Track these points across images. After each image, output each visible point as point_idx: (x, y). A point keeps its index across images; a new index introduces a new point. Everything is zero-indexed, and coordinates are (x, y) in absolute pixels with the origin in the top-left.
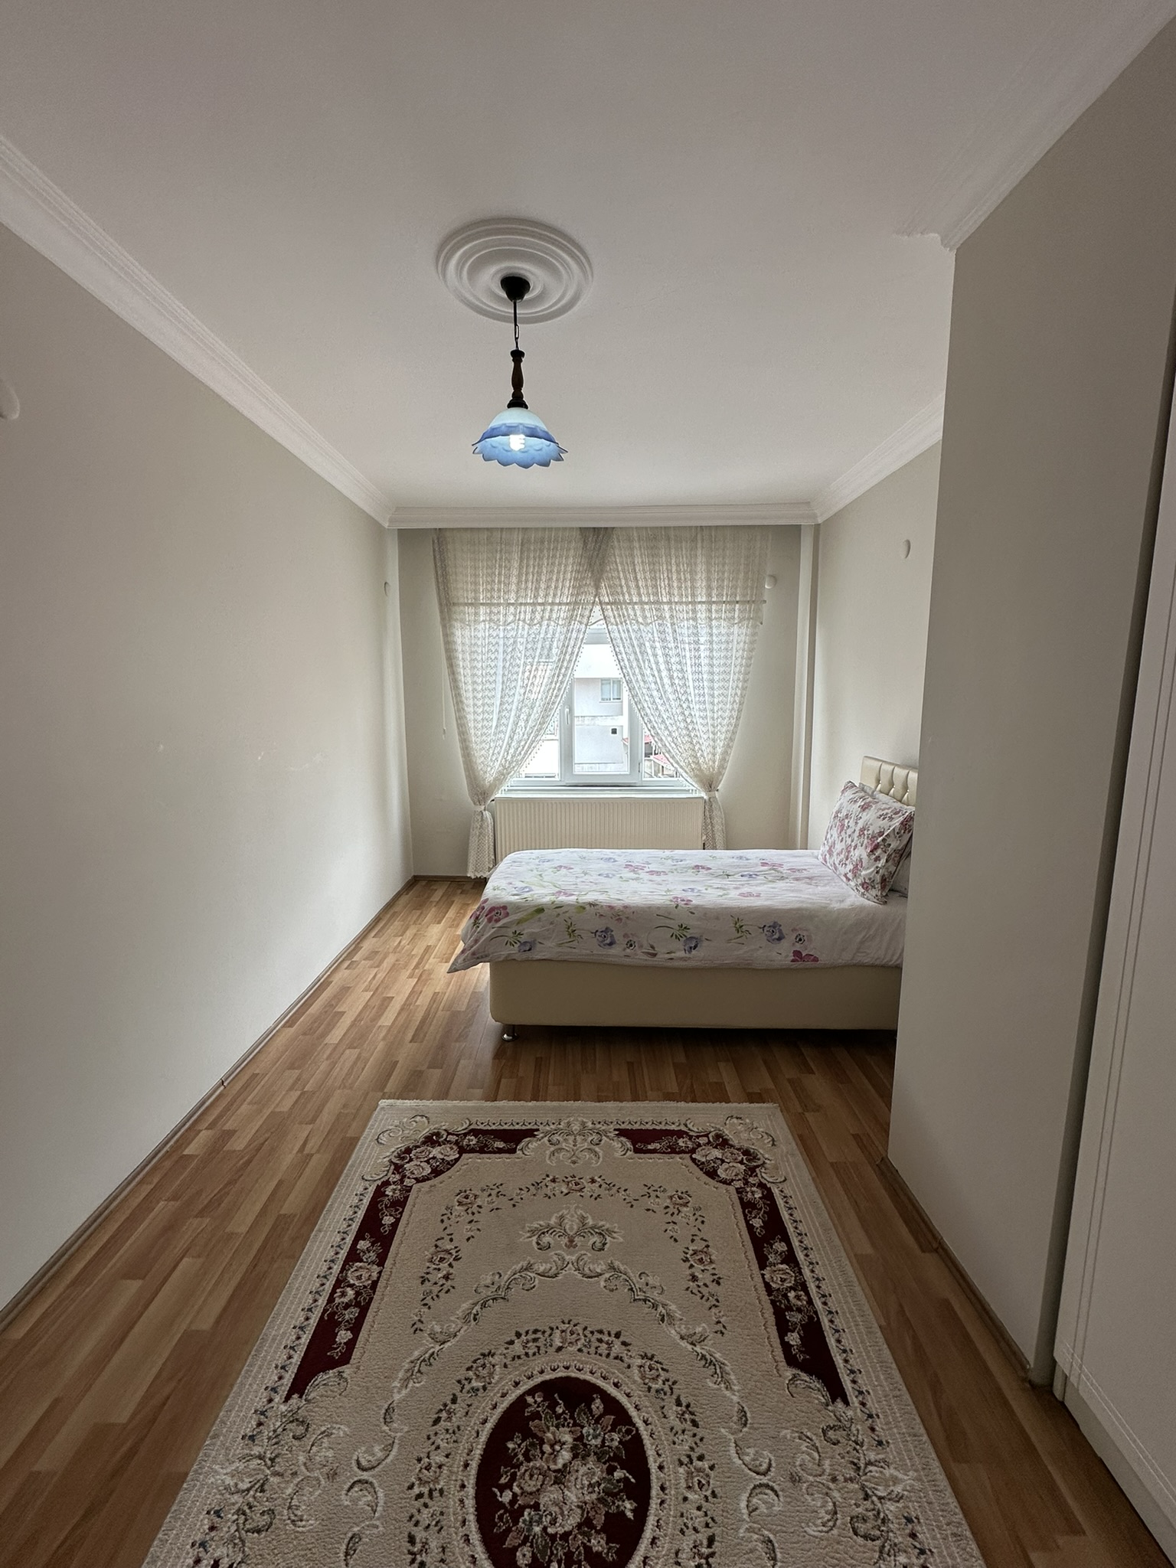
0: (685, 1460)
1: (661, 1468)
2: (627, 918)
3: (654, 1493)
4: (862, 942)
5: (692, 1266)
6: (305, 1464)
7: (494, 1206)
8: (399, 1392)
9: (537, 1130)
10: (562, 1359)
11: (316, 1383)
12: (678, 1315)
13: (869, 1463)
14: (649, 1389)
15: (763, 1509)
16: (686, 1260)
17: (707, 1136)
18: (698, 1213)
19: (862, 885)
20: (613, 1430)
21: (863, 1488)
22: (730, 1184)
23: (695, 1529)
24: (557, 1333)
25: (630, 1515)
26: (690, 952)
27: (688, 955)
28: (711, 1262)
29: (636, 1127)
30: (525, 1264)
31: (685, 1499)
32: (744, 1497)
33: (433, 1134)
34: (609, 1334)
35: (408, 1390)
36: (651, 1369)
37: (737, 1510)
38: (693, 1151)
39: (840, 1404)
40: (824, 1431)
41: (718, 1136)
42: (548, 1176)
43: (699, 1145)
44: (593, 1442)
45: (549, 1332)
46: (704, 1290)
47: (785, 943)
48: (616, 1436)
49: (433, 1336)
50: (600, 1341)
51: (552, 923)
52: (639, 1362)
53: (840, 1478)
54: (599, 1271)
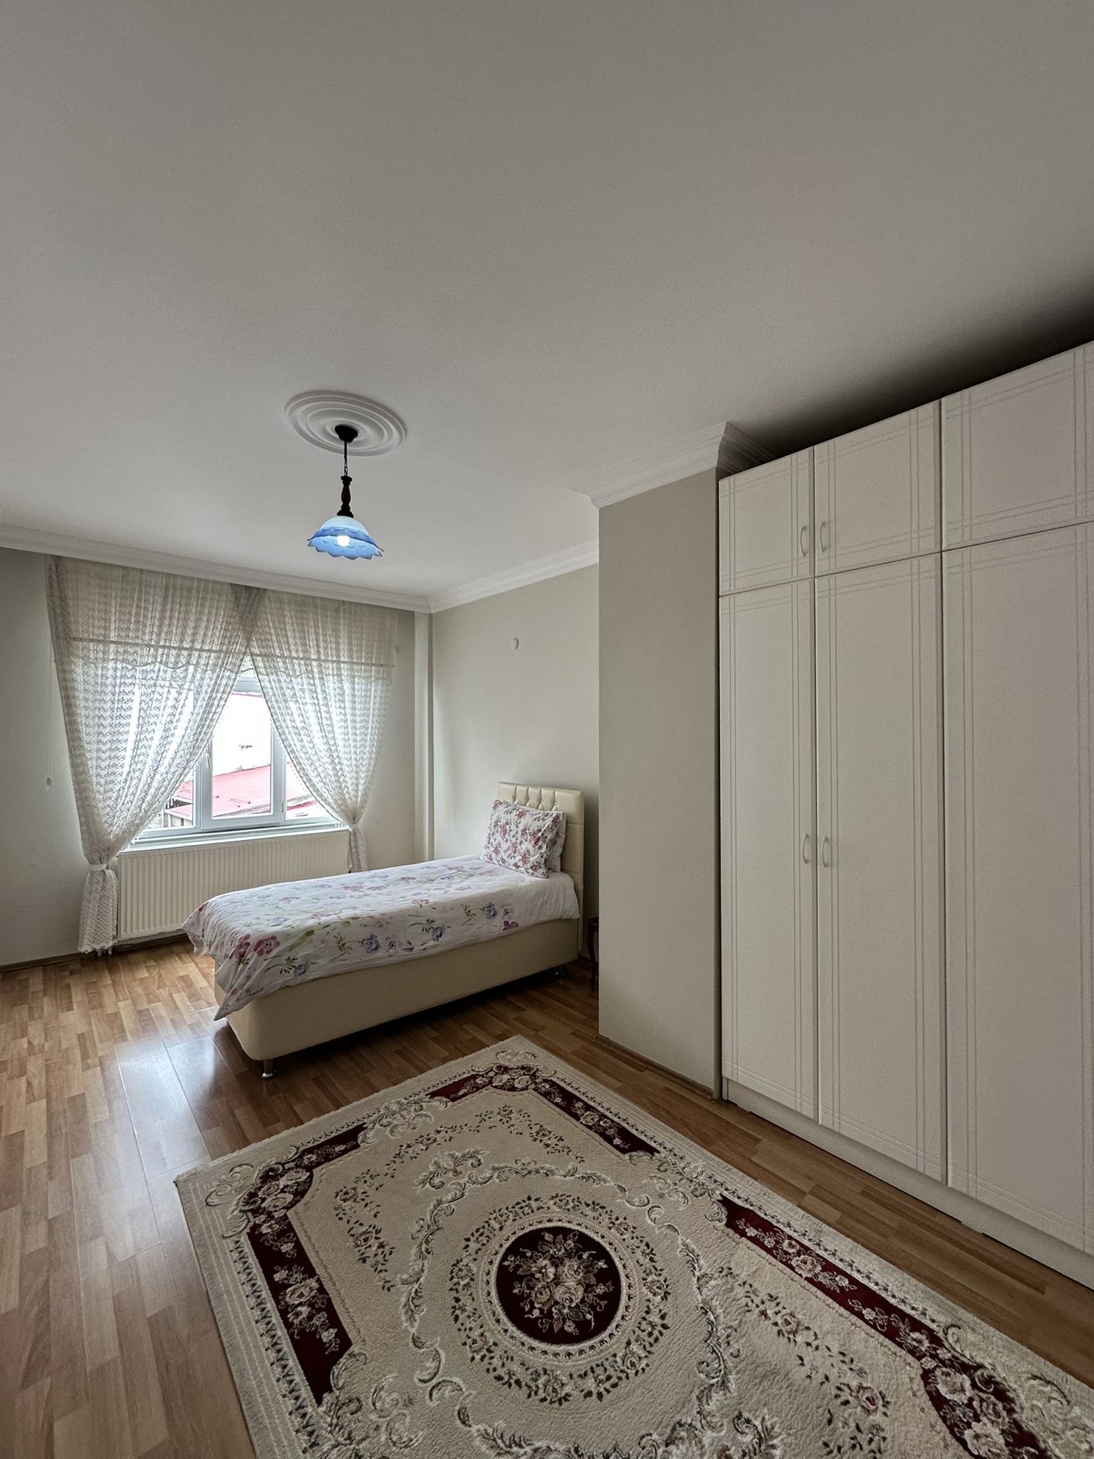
0: (611, 1225)
1: (603, 1237)
2: (387, 923)
3: (608, 1249)
4: (542, 905)
5: (541, 1141)
6: (380, 1417)
7: (377, 1184)
8: (412, 1327)
9: (365, 1123)
10: (507, 1231)
11: (336, 1374)
12: (553, 1167)
13: (684, 1168)
14: (568, 1210)
15: (658, 1217)
16: (535, 1140)
17: (491, 1070)
18: (522, 1113)
19: (532, 868)
20: (566, 1240)
21: (688, 1179)
22: (527, 1089)
23: (637, 1247)
24: (492, 1222)
25: (605, 1266)
26: (438, 940)
27: (436, 943)
28: (550, 1132)
29: (440, 1086)
30: (435, 1202)
31: (624, 1240)
32: (647, 1218)
33: (267, 1172)
34: (524, 1201)
35: (418, 1321)
36: (561, 1201)
37: (649, 1225)
38: (490, 1083)
39: (656, 1154)
40: (658, 1169)
41: (499, 1067)
42: (401, 1146)
43: (492, 1078)
44: (560, 1253)
45: (486, 1225)
46: (557, 1147)
47: (498, 917)
48: (569, 1242)
49: (404, 1282)
50: (522, 1208)
51: (323, 942)
52: (552, 1202)
53: (677, 1182)
54: (488, 1175)
